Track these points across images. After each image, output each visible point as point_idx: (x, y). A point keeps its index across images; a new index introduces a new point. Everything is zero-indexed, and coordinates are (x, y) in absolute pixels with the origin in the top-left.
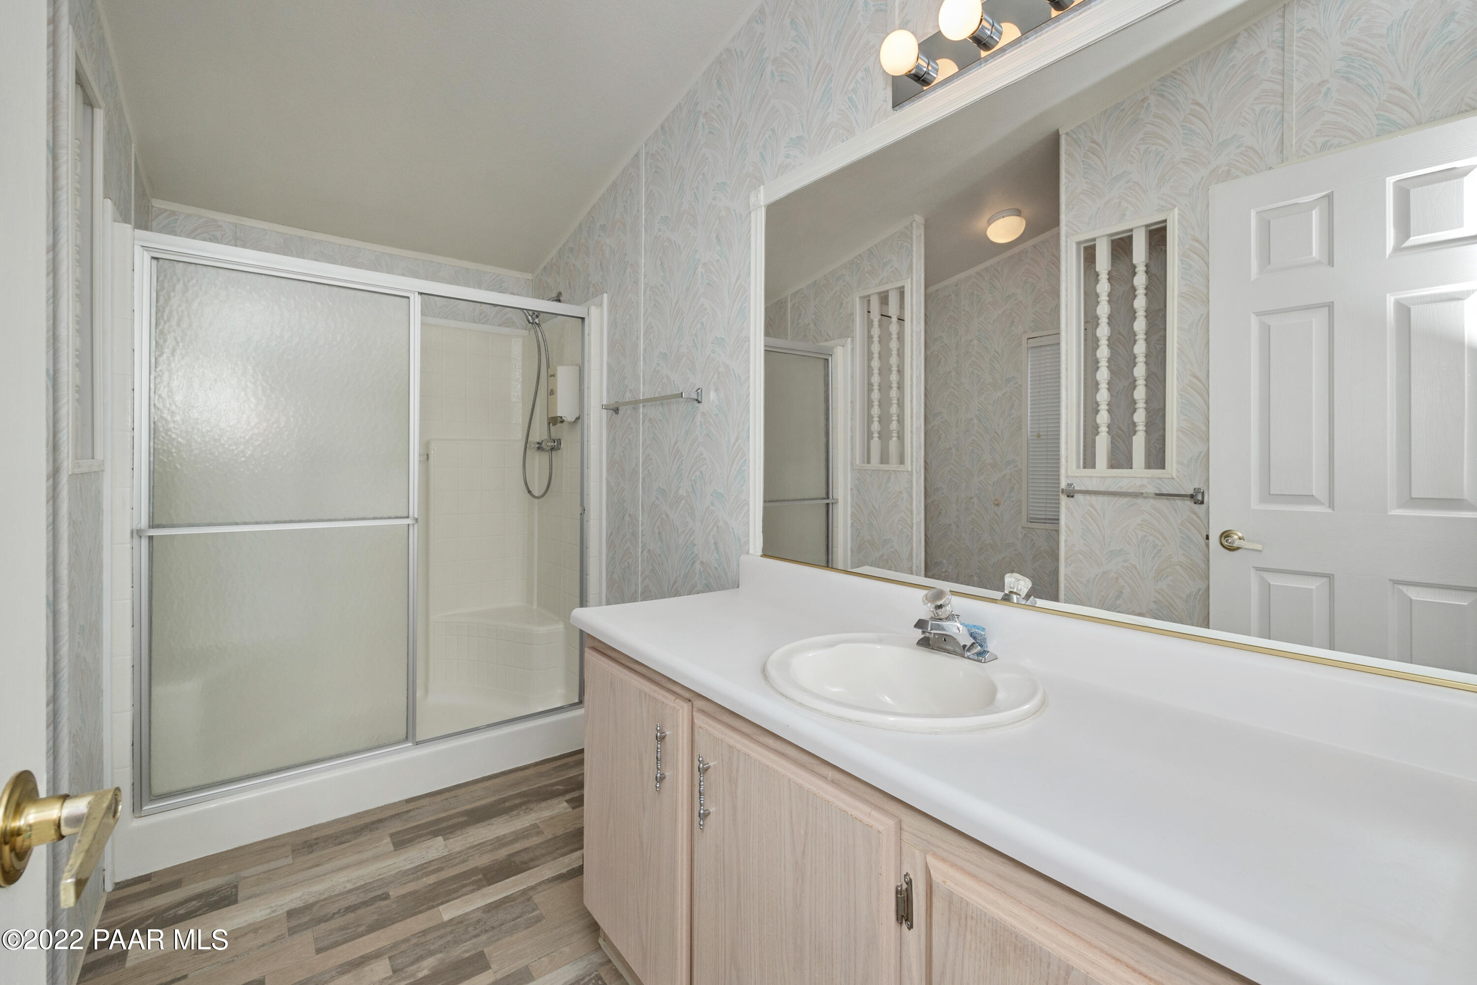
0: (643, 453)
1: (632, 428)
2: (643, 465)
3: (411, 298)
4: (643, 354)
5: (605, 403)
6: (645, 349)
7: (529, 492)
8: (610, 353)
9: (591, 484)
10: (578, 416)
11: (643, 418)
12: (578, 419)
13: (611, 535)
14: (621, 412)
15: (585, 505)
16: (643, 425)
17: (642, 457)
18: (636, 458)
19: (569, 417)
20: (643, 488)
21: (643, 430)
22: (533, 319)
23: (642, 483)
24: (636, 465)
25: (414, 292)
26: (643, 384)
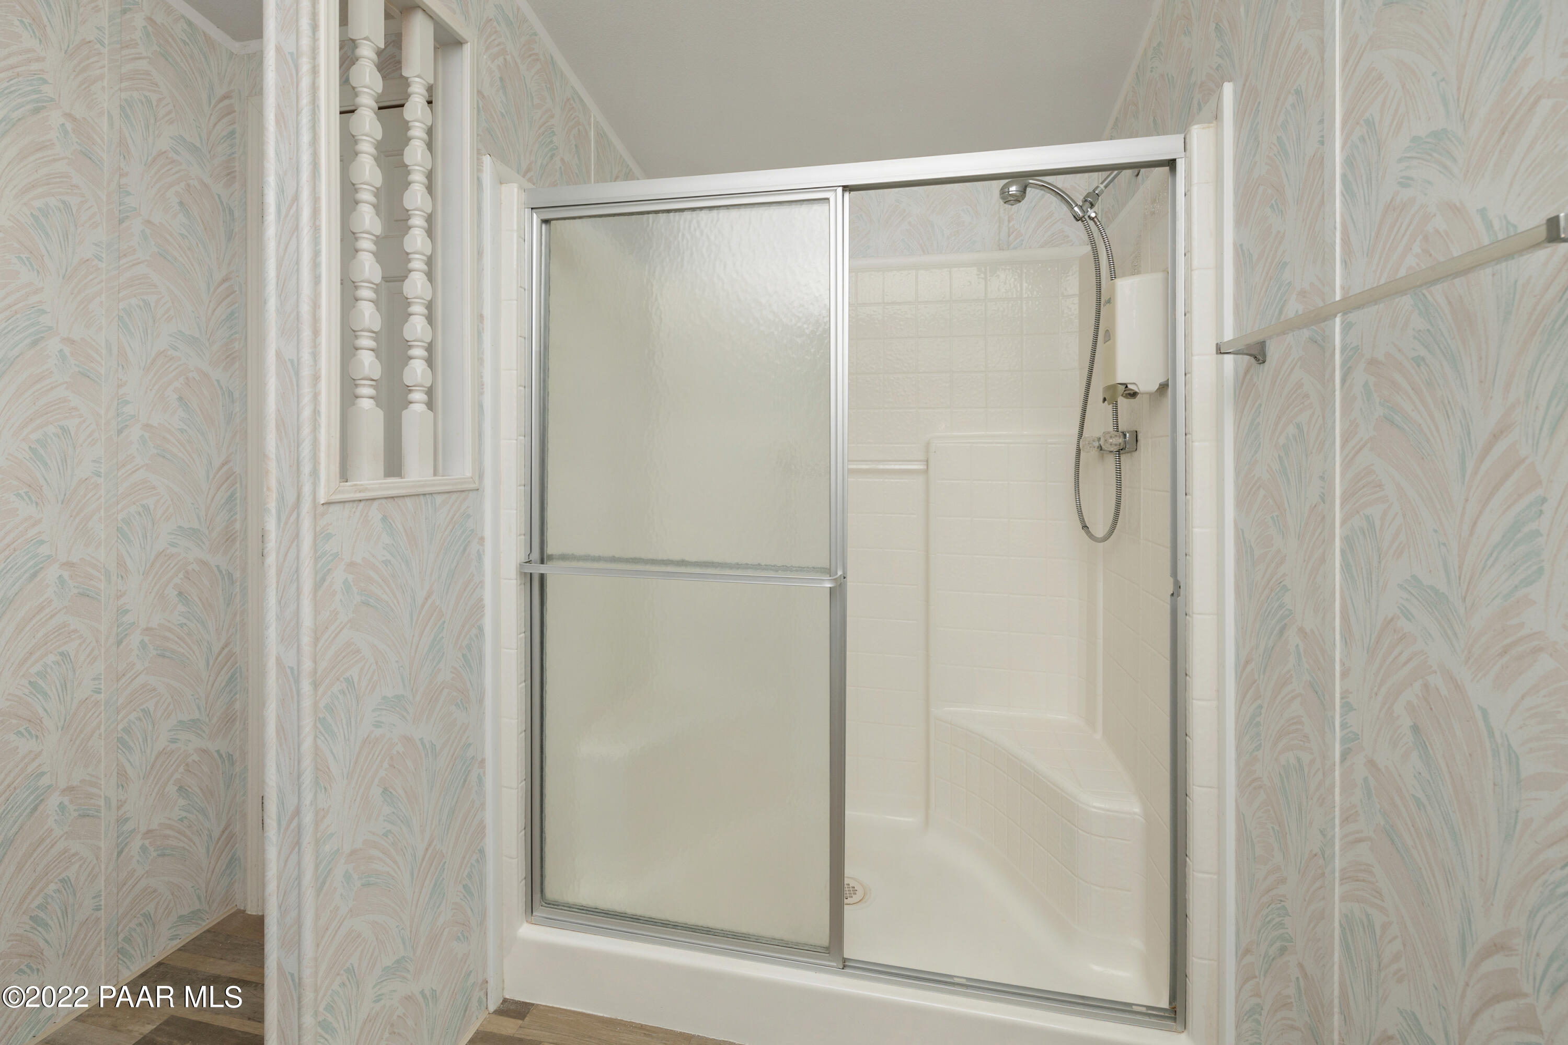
0: (1346, 466)
1: (1307, 396)
2: (1344, 501)
3: (831, 199)
4: (1344, 176)
5: (1229, 335)
6: (1349, 162)
7: (1085, 527)
8: (1241, 219)
9: (1196, 530)
10: (1162, 380)
11: (1343, 365)
12: (1163, 387)
13: (1247, 662)
14: (1274, 352)
15: (1180, 577)
16: (1343, 381)
17: (1343, 474)
18: (1322, 478)
19: (1147, 384)
20: (1346, 567)
21: (1343, 399)
22: (1084, 212)
23: (1343, 552)
24: (1323, 498)
25: (832, 188)
26: (1345, 263)
